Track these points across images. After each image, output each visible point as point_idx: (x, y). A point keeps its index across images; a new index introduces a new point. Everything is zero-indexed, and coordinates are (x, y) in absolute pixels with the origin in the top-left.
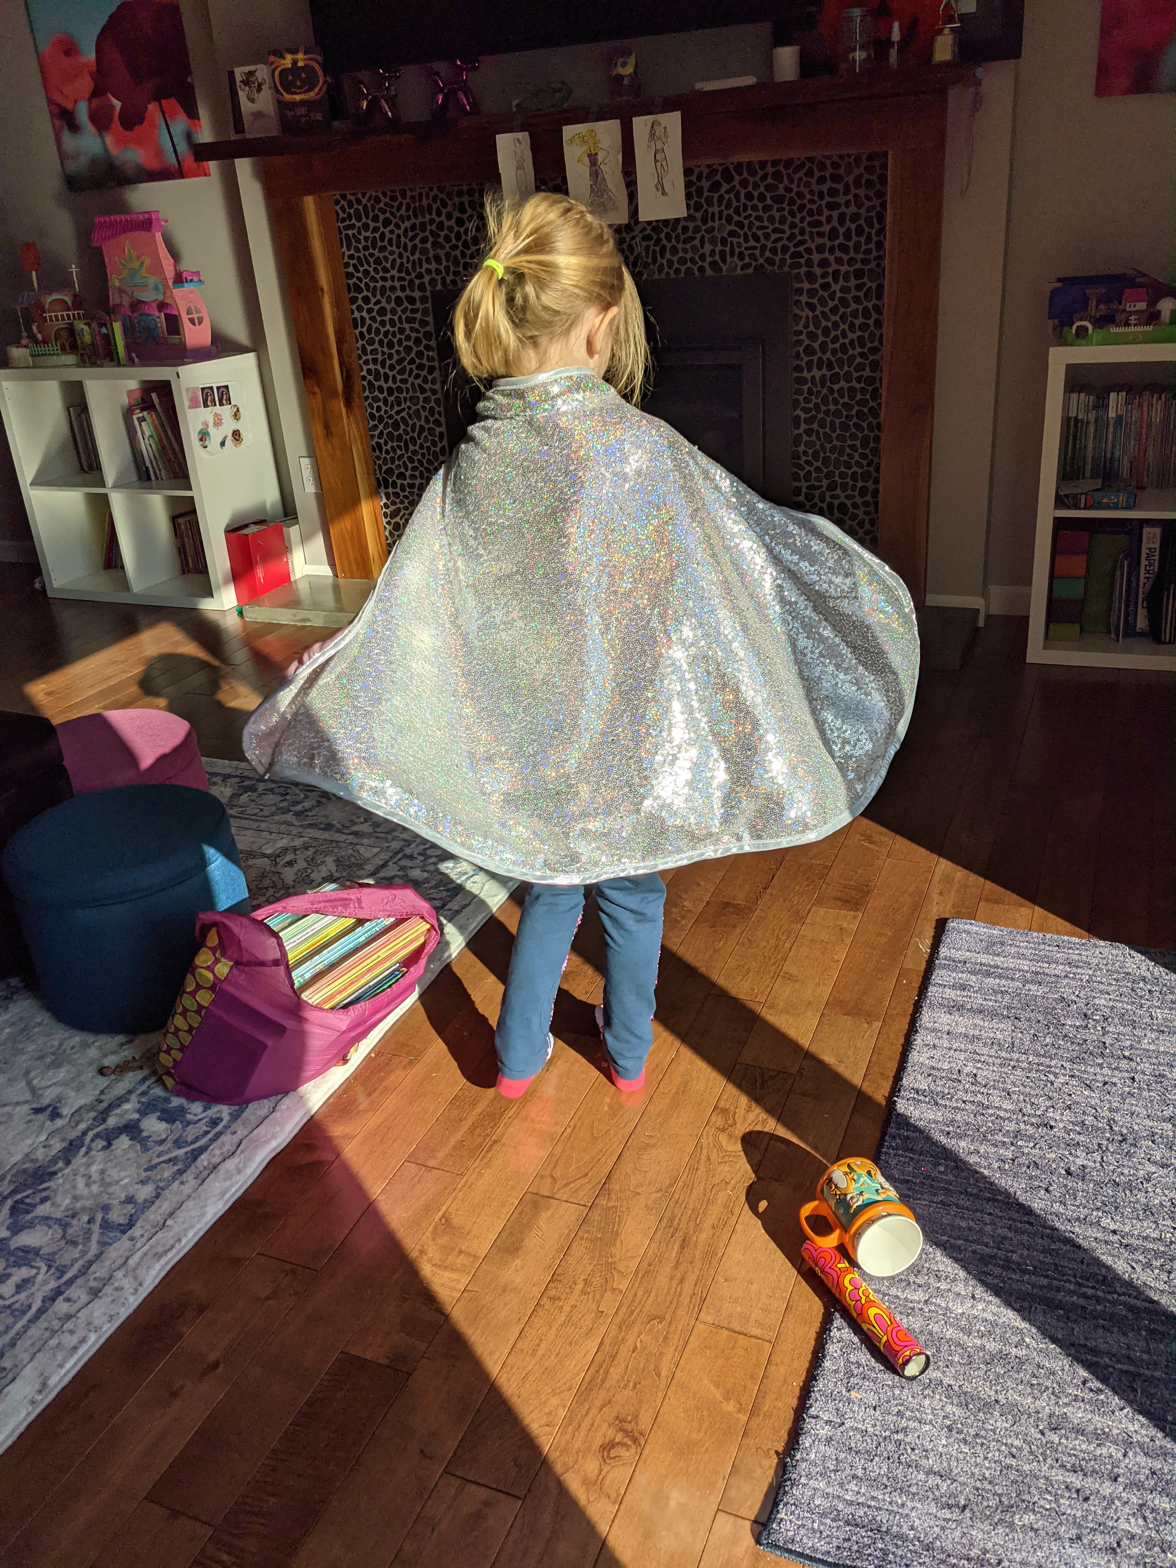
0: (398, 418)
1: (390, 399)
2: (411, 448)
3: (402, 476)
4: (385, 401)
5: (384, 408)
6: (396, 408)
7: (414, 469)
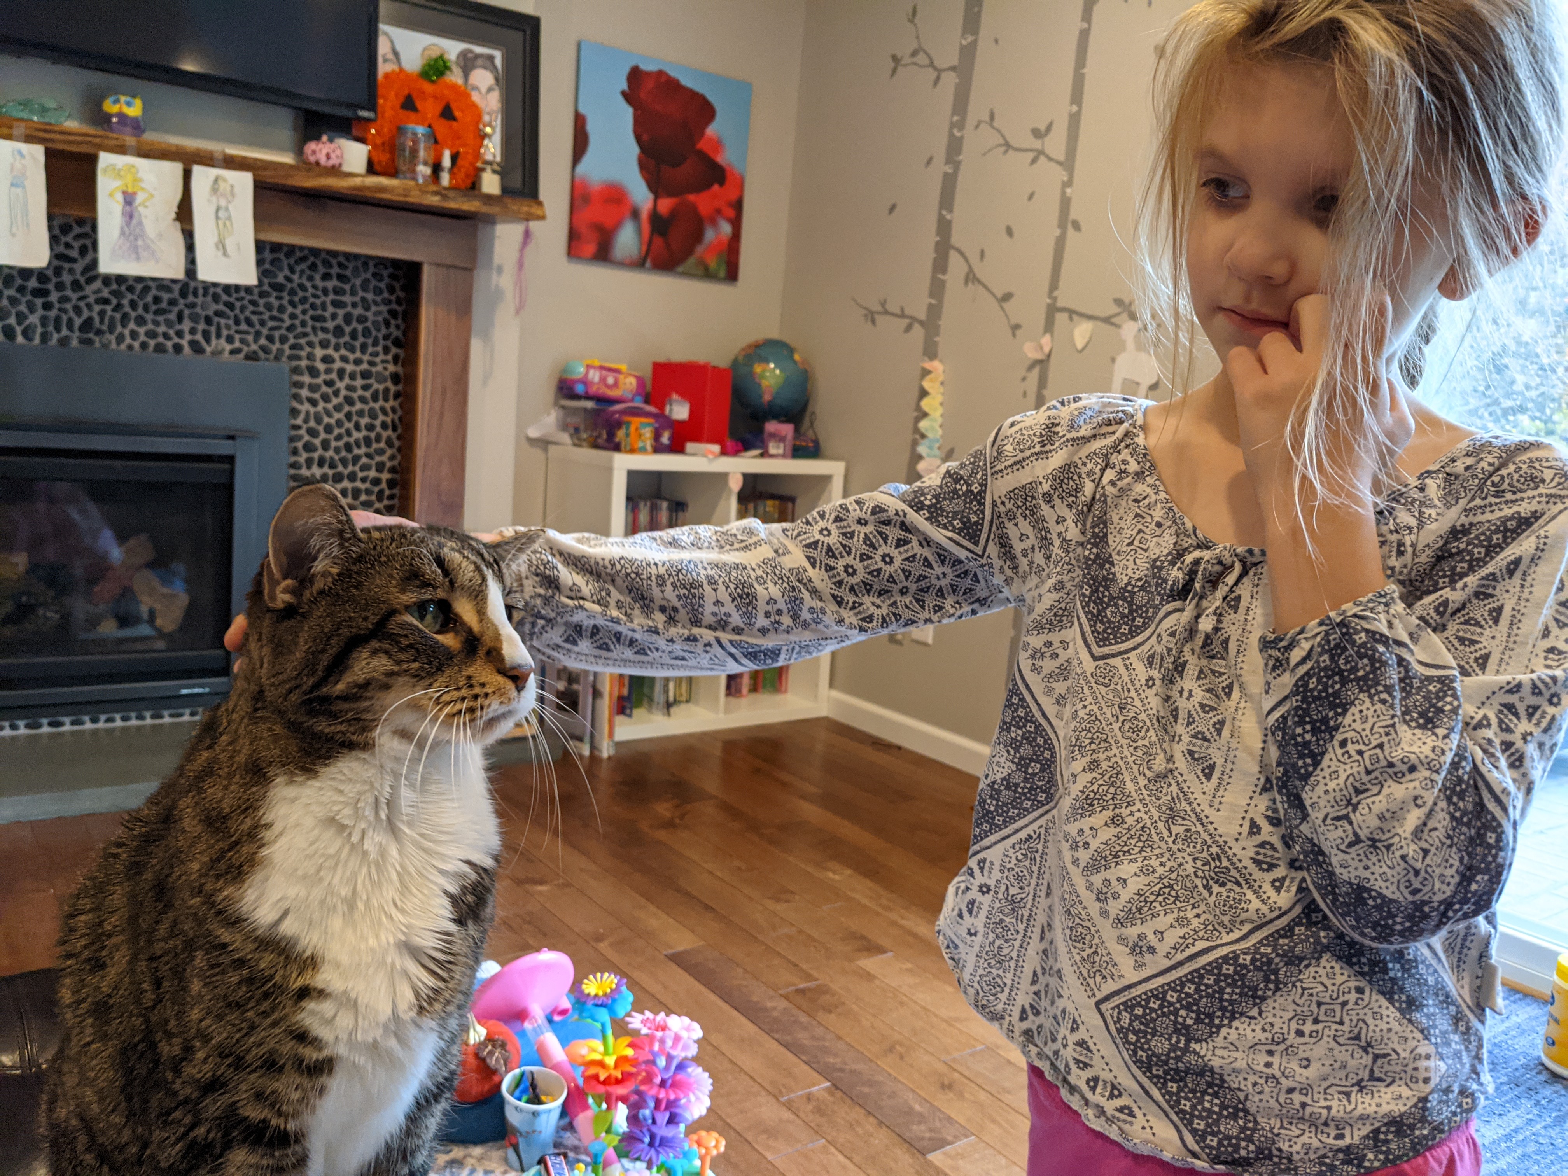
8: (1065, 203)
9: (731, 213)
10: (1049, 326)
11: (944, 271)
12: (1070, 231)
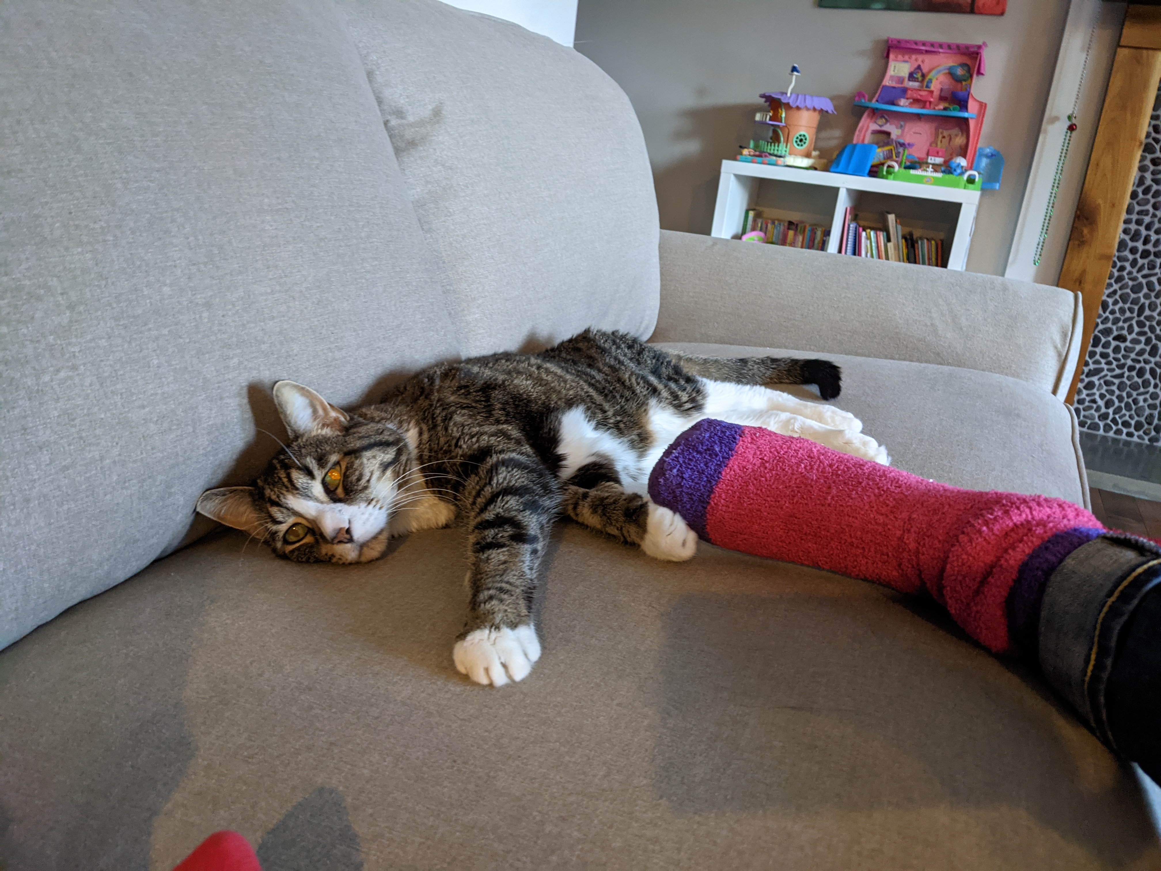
0: (1144, 281)
1: (1140, 262)
2: (1147, 312)
3: (1120, 338)
4: (1134, 263)
5: (1129, 268)
6: (1146, 272)
7: (1140, 334)
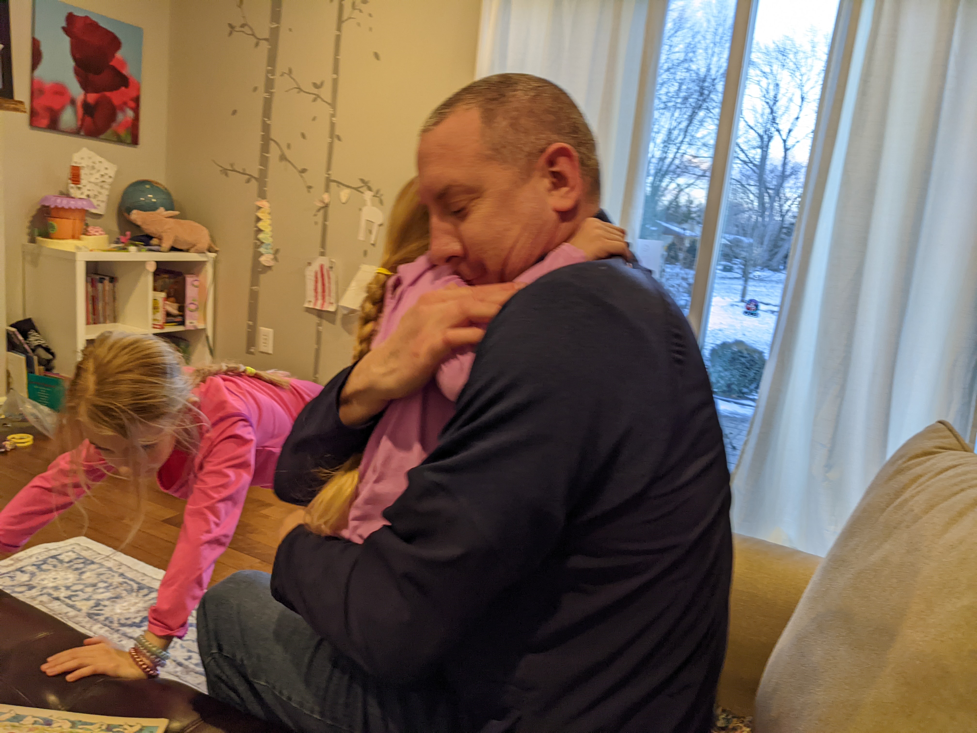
8: (333, 125)
9: (132, 104)
10: (327, 189)
11: (268, 152)
12: (336, 141)
